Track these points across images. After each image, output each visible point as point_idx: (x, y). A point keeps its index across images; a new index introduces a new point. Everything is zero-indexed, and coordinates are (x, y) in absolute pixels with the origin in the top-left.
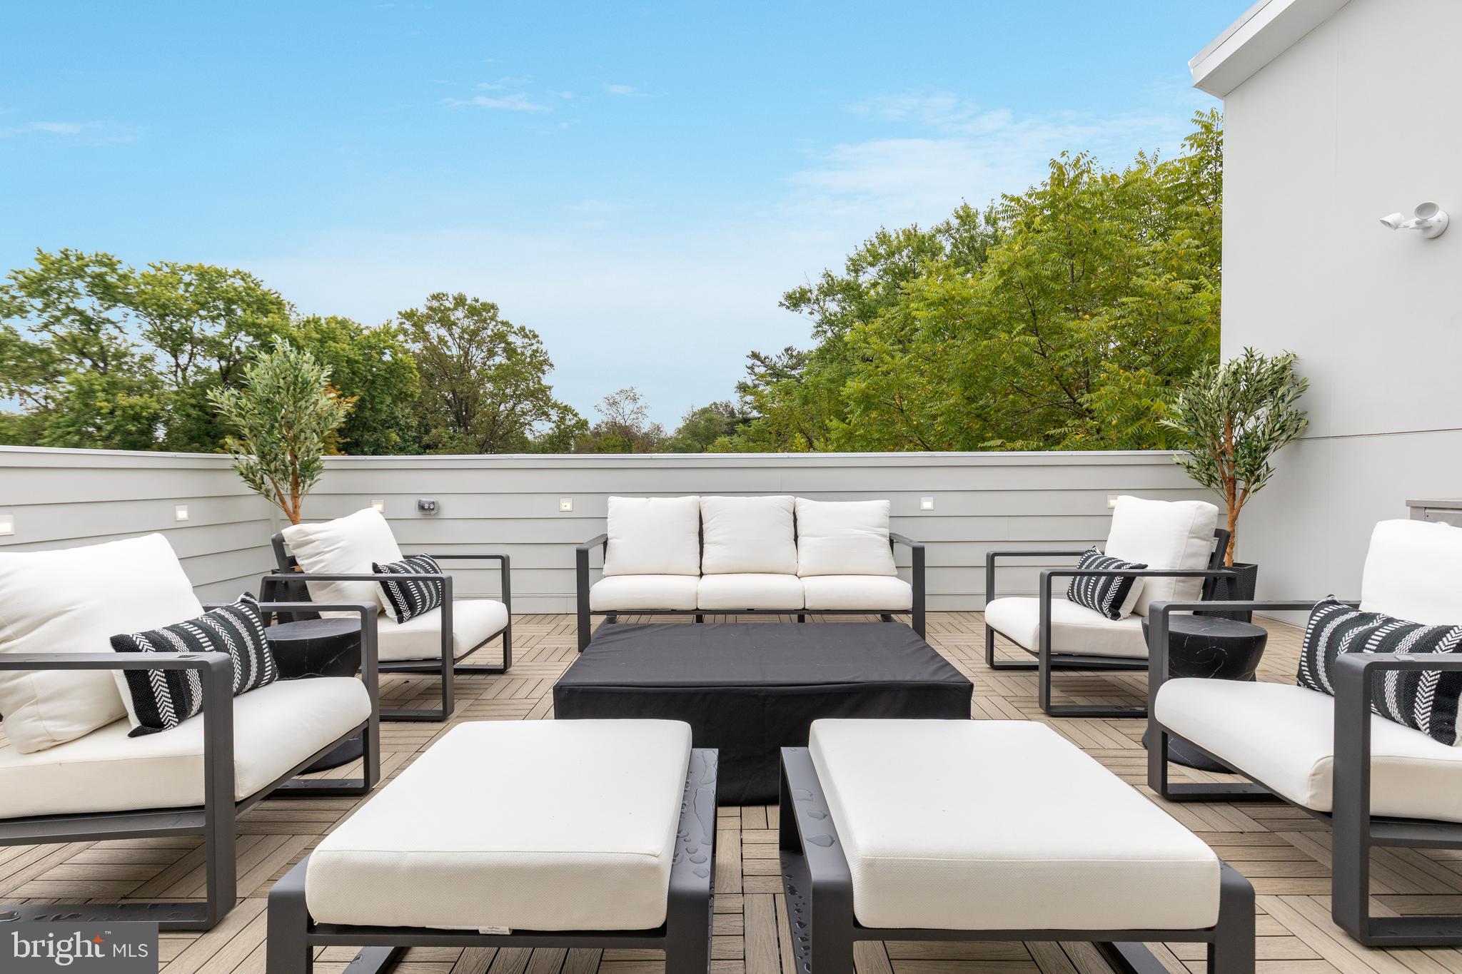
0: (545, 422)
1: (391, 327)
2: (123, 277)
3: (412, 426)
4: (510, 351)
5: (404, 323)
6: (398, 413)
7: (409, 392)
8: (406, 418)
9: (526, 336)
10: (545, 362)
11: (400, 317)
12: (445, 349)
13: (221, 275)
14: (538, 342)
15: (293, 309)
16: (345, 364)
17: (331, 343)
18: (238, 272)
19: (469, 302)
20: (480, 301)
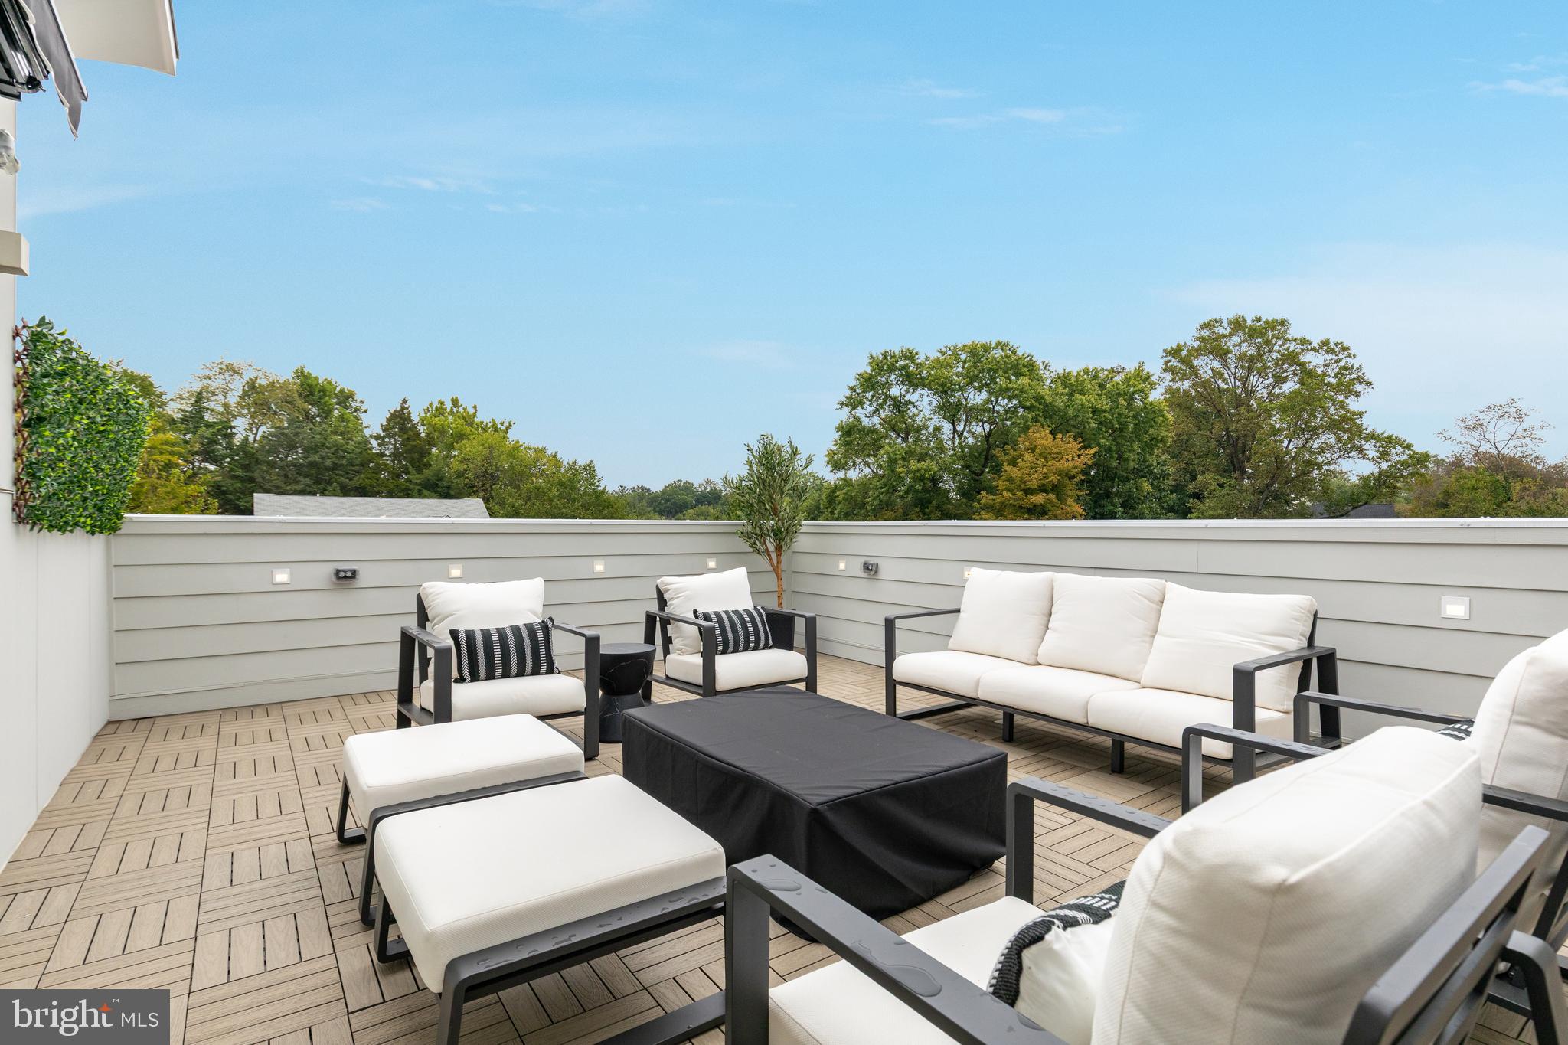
0: (1357, 460)
1: (1143, 370)
2: (920, 366)
3: (1169, 475)
4: (1307, 374)
5: (1170, 361)
6: (1153, 461)
7: (1160, 438)
8: (1162, 465)
9: (1330, 351)
10: (1359, 379)
11: (1165, 355)
12: (1220, 381)
13: (987, 348)
14: (1349, 356)
15: (1047, 368)
16: (1091, 415)
17: (1077, 396)
18: (999, 343)
19: (1249, 323)
20: (1264, 319)
